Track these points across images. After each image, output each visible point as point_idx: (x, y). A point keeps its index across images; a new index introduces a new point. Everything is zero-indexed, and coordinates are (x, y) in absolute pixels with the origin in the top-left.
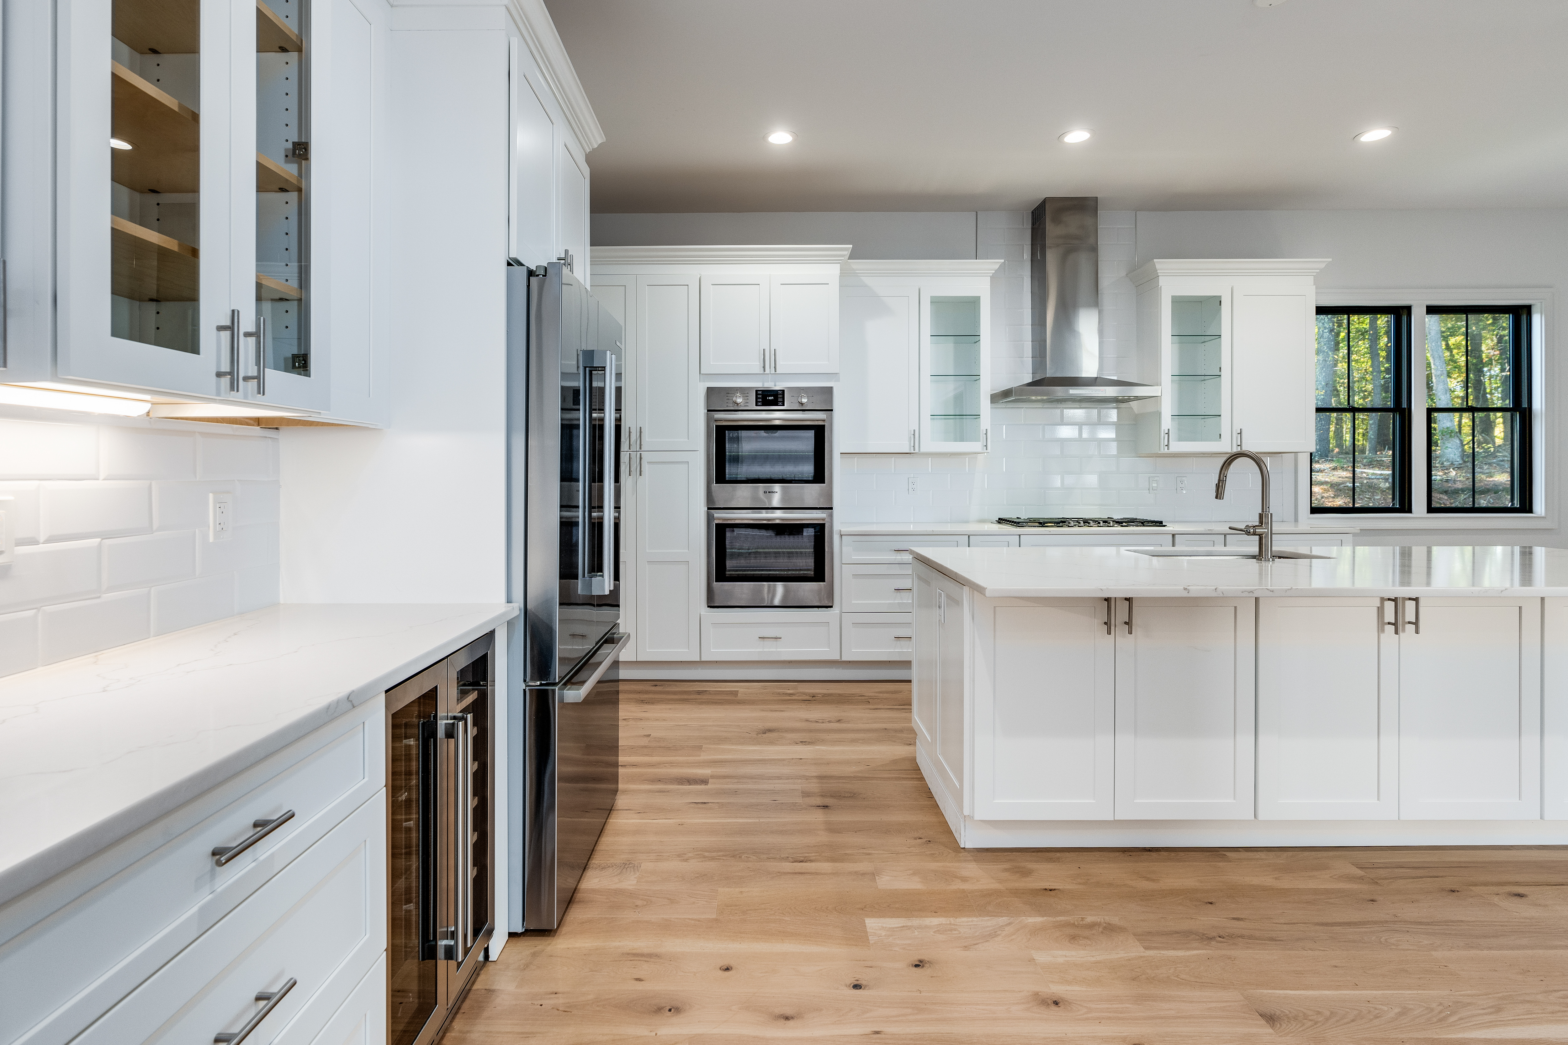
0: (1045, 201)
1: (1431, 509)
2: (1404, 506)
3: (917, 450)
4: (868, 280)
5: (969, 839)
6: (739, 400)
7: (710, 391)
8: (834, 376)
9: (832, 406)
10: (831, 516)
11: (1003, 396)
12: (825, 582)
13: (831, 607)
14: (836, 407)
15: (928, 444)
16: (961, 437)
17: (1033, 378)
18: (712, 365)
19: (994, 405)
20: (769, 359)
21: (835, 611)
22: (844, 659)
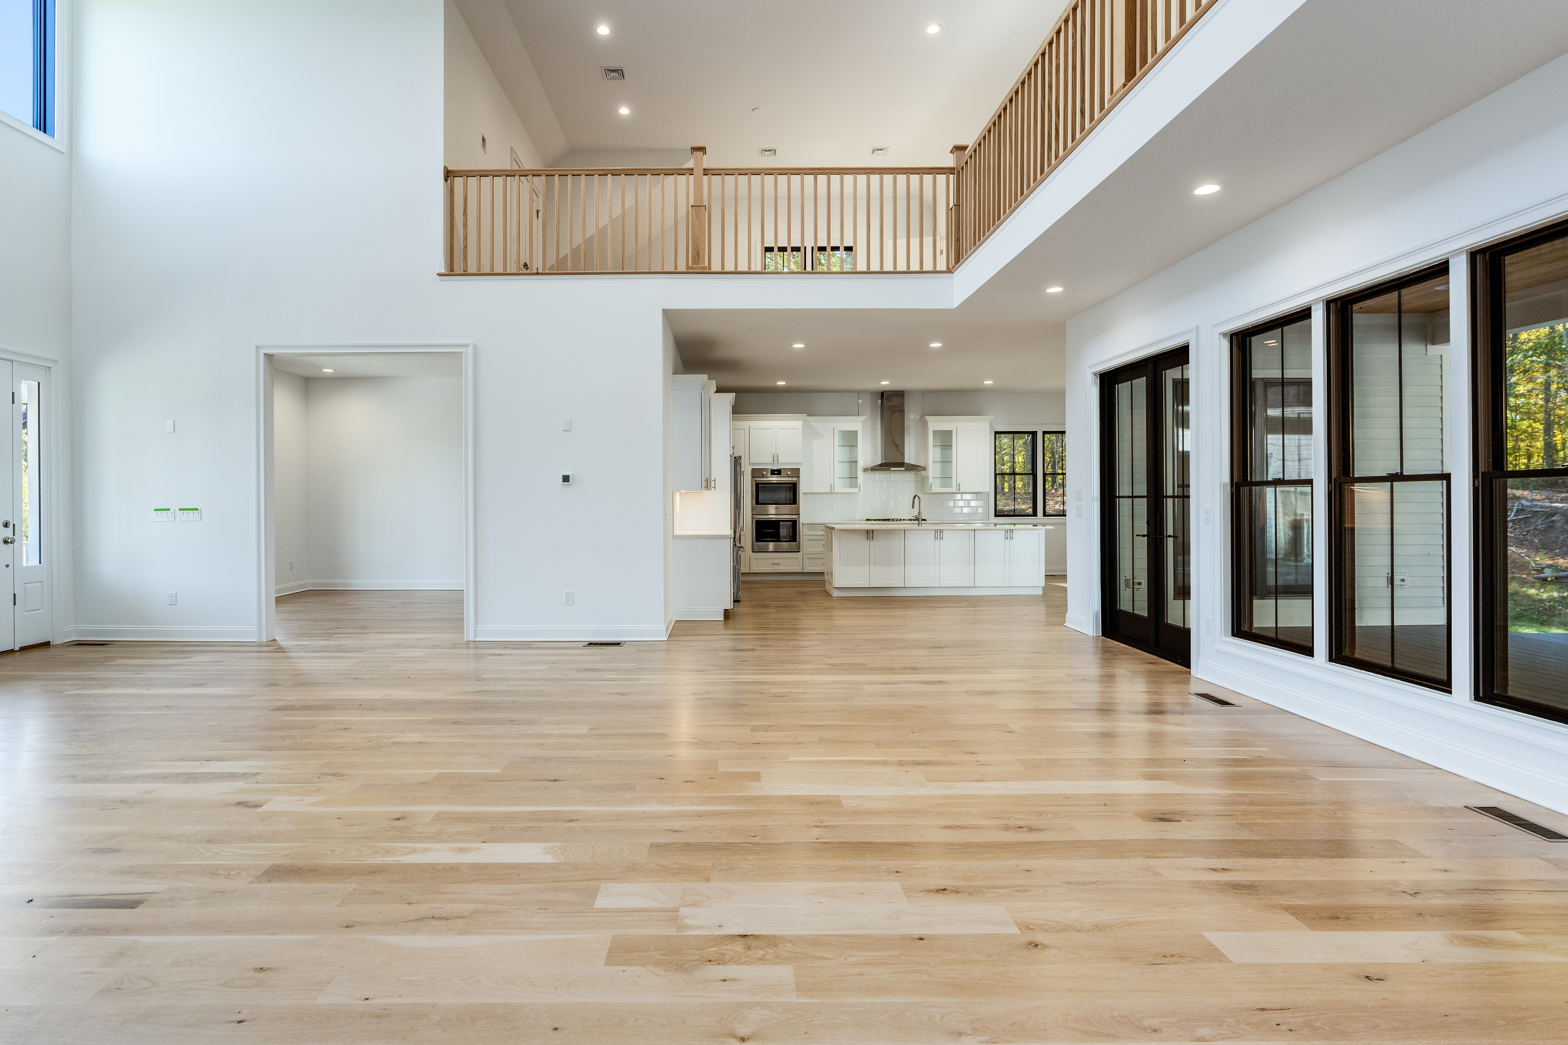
0: (883, 391)
1: (1045, 515)
2: (1035, 514)
3: (833, 492)
4: (813, 424)
5: (836, 594)
6: (765, 473)
7: (753, 469)
8: (800, 464)
9: (799, 475)
10: (799, 517)
11: (865, 470)
12: (796, 542)
13: (799, 552)
14: (800, 476)
15: (838, 489)
16: (851, 487)
17: (882, 461)
18: (754, 460)
19: (865, 473)
20: (775, 458)
21: (801, 553)
22: (804, 572)
